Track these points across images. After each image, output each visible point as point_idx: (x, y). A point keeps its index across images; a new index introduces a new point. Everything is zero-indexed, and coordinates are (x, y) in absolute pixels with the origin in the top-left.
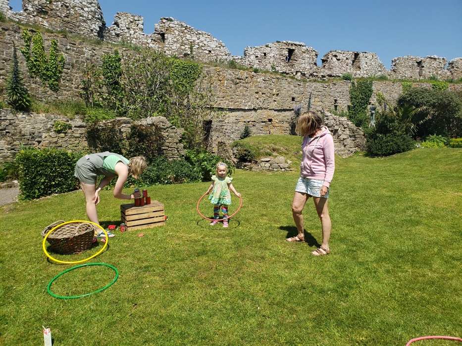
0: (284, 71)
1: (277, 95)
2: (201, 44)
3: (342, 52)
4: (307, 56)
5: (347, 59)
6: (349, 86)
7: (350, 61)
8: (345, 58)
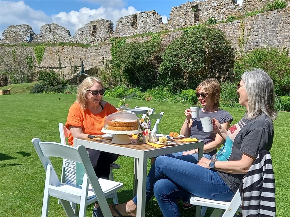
0: (91, 40)
1: (74, 58)
2: (59, 34)
3: (125, 18)
4: (103, 27)
5: (128, 22)
6: (111, 46)
7: (130, 23)
8: (126, 22)
